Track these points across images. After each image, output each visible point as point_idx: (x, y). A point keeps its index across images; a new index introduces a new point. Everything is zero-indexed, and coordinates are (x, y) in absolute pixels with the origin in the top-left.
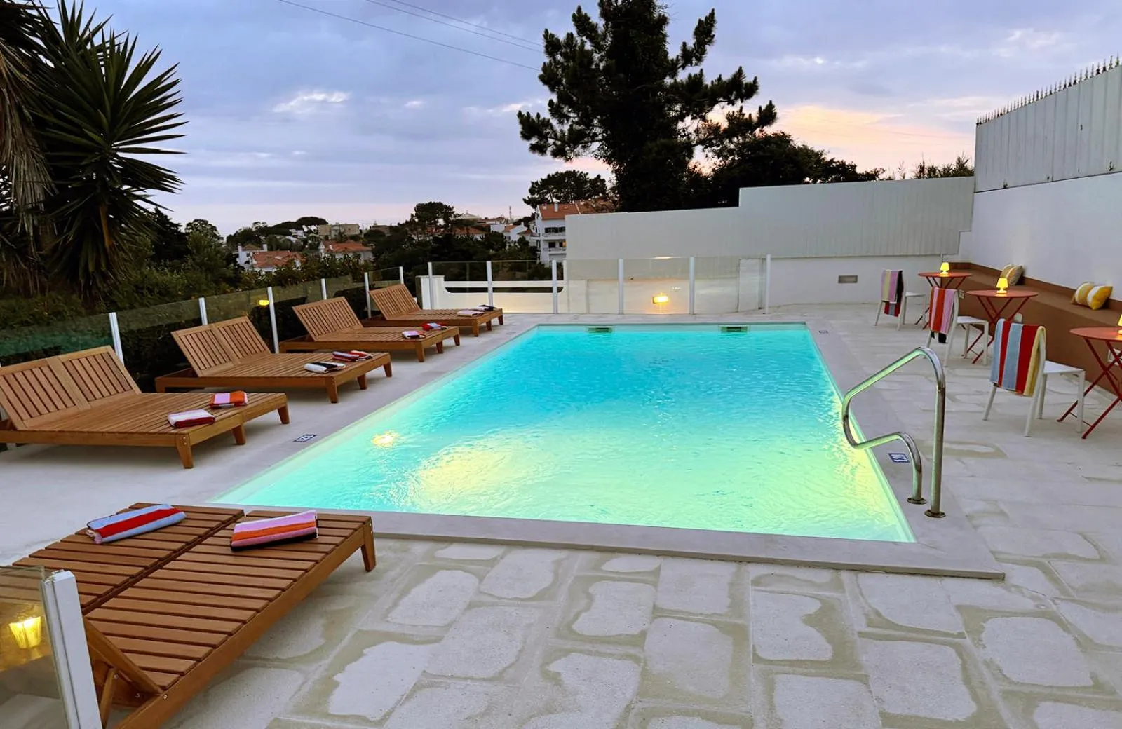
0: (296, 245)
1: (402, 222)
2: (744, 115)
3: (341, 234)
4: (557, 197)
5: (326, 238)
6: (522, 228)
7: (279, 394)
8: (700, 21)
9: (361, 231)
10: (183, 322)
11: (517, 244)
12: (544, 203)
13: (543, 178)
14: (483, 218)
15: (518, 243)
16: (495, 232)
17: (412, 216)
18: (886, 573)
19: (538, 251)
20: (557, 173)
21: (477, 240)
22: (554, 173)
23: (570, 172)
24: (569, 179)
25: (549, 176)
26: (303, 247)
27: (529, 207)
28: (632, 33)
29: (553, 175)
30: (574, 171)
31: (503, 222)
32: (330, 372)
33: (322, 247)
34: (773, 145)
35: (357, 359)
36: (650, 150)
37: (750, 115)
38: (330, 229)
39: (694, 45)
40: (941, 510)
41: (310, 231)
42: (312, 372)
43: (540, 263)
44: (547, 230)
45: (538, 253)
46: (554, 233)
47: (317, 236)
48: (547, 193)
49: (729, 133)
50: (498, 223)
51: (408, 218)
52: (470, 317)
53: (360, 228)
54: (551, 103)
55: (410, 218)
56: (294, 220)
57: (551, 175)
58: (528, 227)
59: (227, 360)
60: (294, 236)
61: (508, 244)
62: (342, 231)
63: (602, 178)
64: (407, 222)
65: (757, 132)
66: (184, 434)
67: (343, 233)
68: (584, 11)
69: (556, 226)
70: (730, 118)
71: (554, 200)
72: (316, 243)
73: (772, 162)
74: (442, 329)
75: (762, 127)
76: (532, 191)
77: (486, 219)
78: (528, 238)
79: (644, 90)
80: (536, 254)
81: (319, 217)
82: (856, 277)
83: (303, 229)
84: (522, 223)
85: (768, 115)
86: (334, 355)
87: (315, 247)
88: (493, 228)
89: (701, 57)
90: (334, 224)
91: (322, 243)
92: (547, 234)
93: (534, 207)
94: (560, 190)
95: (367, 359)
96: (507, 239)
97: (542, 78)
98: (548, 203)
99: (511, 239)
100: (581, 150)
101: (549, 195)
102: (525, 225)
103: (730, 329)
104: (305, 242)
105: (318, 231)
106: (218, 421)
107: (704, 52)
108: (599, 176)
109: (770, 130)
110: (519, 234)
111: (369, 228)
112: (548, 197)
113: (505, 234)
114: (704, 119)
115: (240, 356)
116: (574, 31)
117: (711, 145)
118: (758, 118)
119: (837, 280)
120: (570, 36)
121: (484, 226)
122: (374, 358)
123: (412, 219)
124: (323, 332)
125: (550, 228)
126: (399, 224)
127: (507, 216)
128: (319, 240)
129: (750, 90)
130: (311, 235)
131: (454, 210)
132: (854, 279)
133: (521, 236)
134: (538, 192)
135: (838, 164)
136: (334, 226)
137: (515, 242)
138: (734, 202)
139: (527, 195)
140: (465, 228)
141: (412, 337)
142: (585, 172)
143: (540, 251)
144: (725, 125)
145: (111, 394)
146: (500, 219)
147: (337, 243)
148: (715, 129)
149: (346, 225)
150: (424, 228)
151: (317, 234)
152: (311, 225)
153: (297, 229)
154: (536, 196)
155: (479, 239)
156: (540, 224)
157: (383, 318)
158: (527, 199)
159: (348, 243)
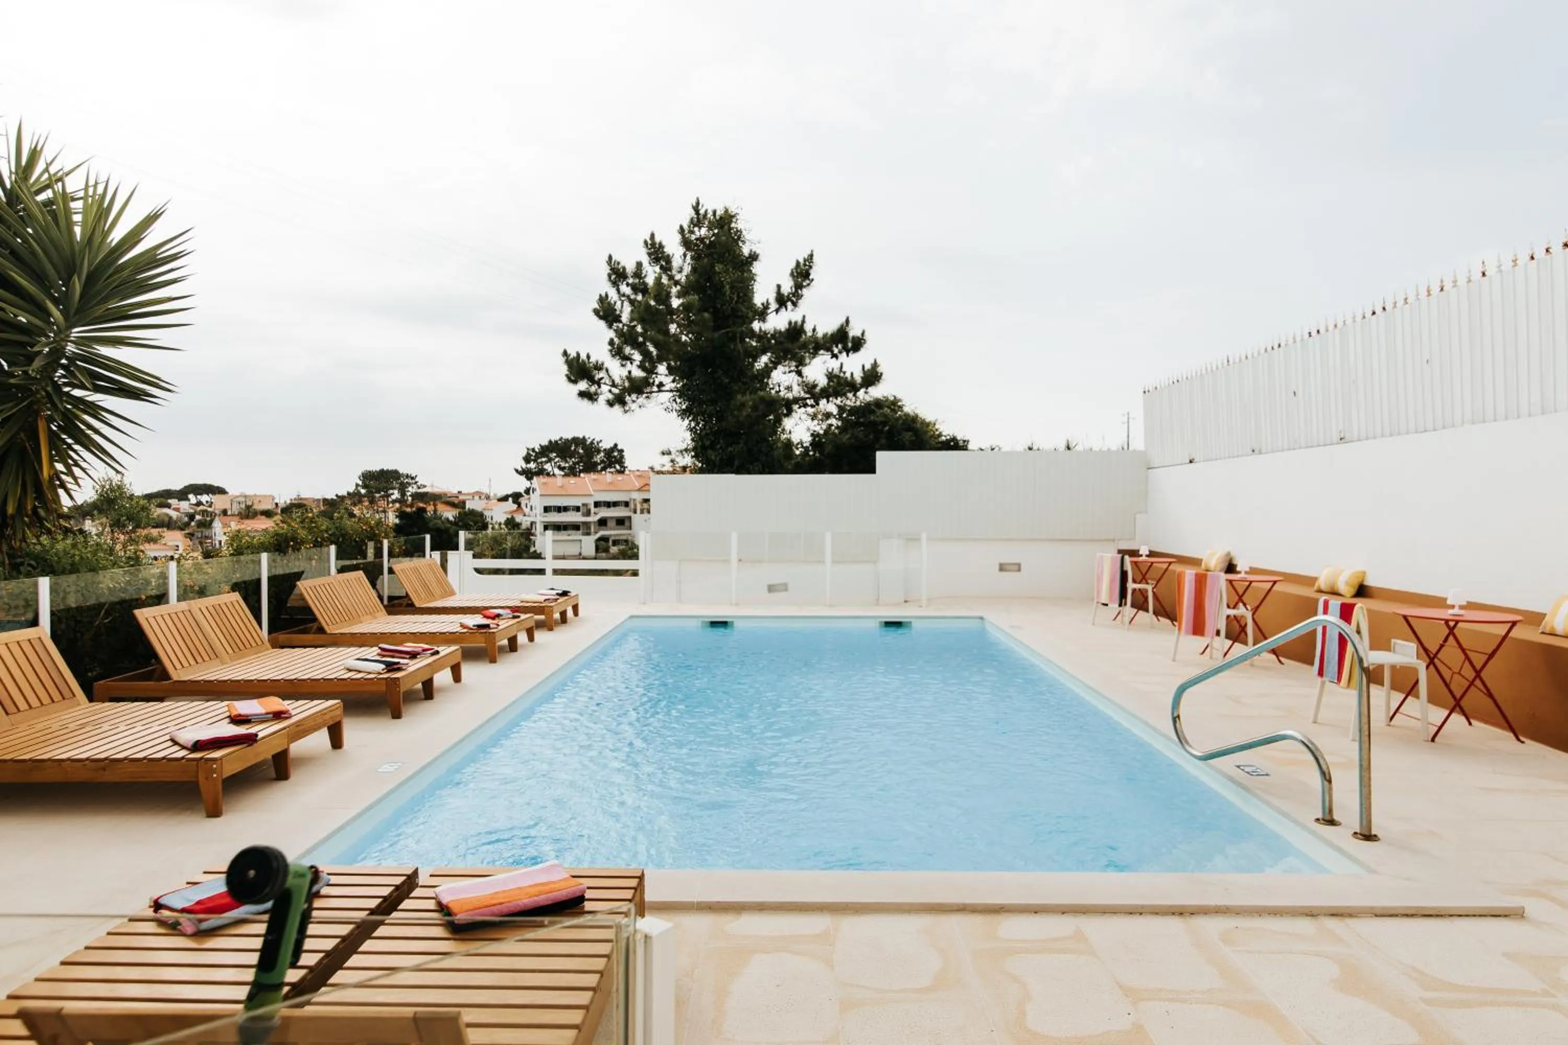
0: (176, 522)
1: (343, 492)
2: (844, 373)
3: (248, 507)
4: (560, 468)
5: (225, 512)
6: (510, 505)
7: (331, 702)
8: (798, 263)
9: (277, 504)
10: (144, 597)
11: (503, 526)
12: (542, 474)
13: (543, 444)
14: (455, 492)
15: (504, 524)
16: (473, 510)
17: (357, 485)
18: (1376, 916)
19: (533, 535)
20: (561, 439)
21: (448, 519)
22: (557, 438)
23: (578, 438)
24: (576, 446)
25: (550, 442)
26: (187, 525)
27: (523, 478)
28: (718, 268)
29: (556, 442)
30: (584, 437)
31: (483, 497)
32: (389, 671)
33: (217, 525)
34: (886, 409)
35: (419, 654)
36: (743, 405)
37: (852, 374)
38: (232, 500)
39: (791, 288)
40: (1373, 833)
41: (199, 504)
42: (360, 672)
43: (535, 551)
44: (547, 509)
45: (531, 537)
46: (555, 513)
47: (209, 509)
48: (546, 462)
49: (826, 393)
50: (477, 498)
51: (352, 489)
52: (541, 603)
53: (277, 501)
54: (611, 342)
55: (354, 487)
56: (177, 486)
57: (553, 441)
58: (519, 505)
59: (213, 656)
60: (177, 510)
61: (490, 526)
62: (249, 503)
63: (619, 447)
64: (349, 494)
65: (861, 393)
66: (214, 760)
67: (251, 506)
68: (657, 240)
69: (559, 505)
70: (830, 376)
71: (557, 471)
72: (208, 519)
73: (887, 428)
74: (514, 617)
75: (867, 388)
76: (527, 459)
77: (460, 492)
78: (519, 518)
79: (730, 335)
80: (530, 540)
81: (216, 485)
82: (1019, 565)
83: (189, 500)
84: (510, 499)
85: (872, 377)
86: (380, 648)
87: (206, 524)
88: (469, 505)
89: (797, 302)
90: (238, 494)
91: (217, 518)
92: (546, 514)
93: (529, 478)
94: (564, 458)
95: (433, 654)
96: (489, 520)
97: (596, 312)
98: (548, 474)
99: (494, 520)
100: (645, 401)
101: (549, 464)
102: (514, 502)
103: (888, 624)
104: (191, 517)
105: (212, 503)
106: (263, 738)
107: (799, 297)
108: (616, 445)
109: (876, 392)
110: (505, 513)
111: (288, 502)
112: (548, 467)
113: (486, 513)
114: (799, 373)
115: (230, 651)
116: (645, 260)
117: (805, 405)
118: (862, 378)
119: (997, 568)
120: (639, 265)
121: (456, 502)
122: (442, 654)
123: (356, 488)
124: (338, 620)
125: (550, 507)
126: (337, 496)
127: (485, 490)
128: (213, 515)
129: (857, 344)
130: (201, 508)
131: (417, 479)
132: (1018, 567)
133: (509, 517)
134: (535, 461)
135: (948, 437)
136: (237, 497)
137: (500, 524)
138: (870, 468)
139: (521, 464)
140: (432, 503)
141: (480, 627)
142: (597, 439)
143: (536, 536)
144: (822, 382)
145: (42, 704)
146: (479, 494)
147: (242, 518)
148: (810, 388)
149: (255, 495)
150: (372, 501)
151: (210, 506)
152: (201, 494)
153: (180, 500)
154: (532, 465)
155: (451, 518)
156: (536, 501)
157: (412, 605)
158: (520, 469)
159: (259, 519)
